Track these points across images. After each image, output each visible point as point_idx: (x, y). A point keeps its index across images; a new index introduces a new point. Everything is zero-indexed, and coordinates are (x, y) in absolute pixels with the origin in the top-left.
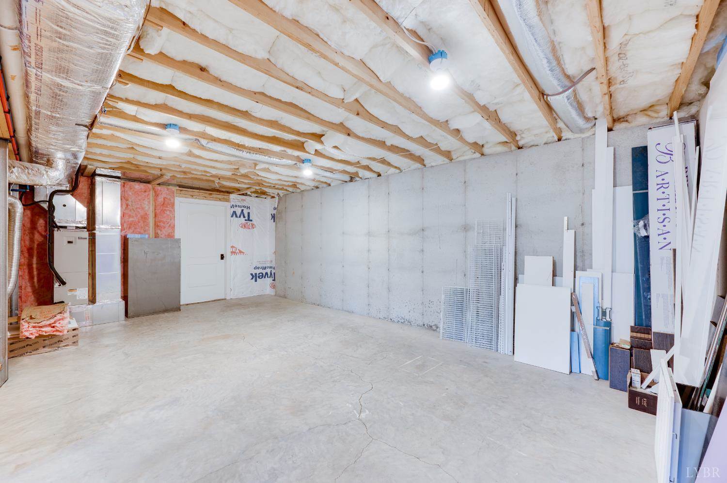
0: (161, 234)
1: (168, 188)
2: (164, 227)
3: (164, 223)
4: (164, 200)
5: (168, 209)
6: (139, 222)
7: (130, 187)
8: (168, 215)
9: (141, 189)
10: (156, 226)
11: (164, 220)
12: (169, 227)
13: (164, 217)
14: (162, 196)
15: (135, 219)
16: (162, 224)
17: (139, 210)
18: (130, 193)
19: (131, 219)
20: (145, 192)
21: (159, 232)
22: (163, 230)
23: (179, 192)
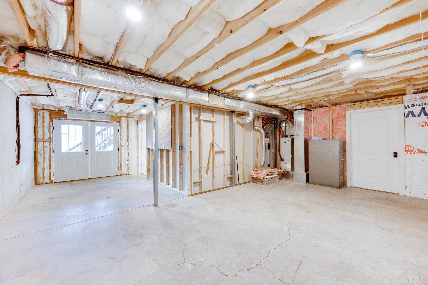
0: (336, 137)
1: (340, 106)
2: (338, 132)
3: (338, 130)
4: (338, 114)
5: (341, 120)
6: (323, 130)
7: (317, 111)
8: (340, 124)
9: (323, 111)
10: (333, 132)
11: (338, 127)
12: (341, 132)
13: (338, 126)
14: (337, 113)
15: (321, 129)
16: (336, 130)
17: (322, 124)
18: (318, 115)
19: (319, 129)
20: (326, 112)
21: (335, 135)
22: (337, 134)
23: (349, 107)
